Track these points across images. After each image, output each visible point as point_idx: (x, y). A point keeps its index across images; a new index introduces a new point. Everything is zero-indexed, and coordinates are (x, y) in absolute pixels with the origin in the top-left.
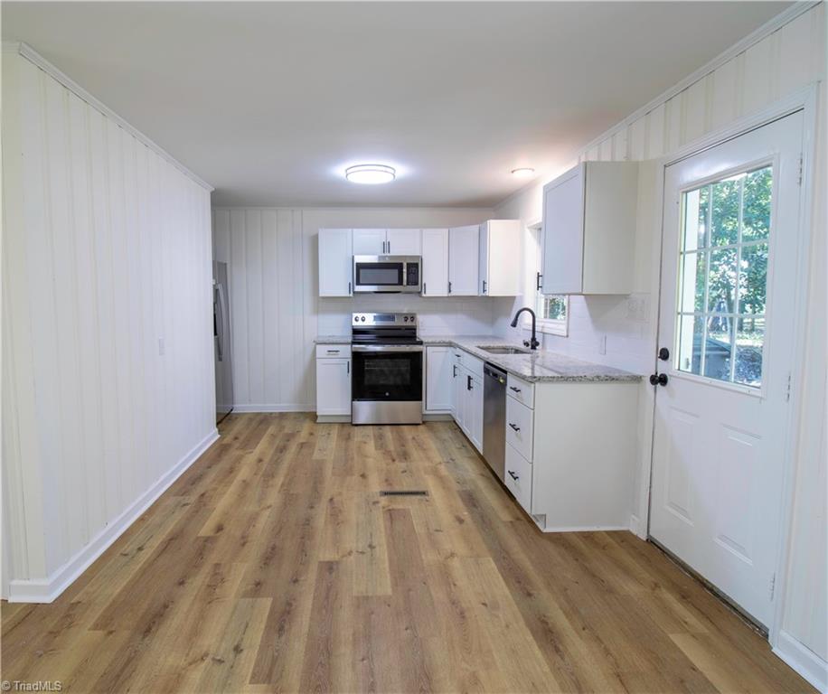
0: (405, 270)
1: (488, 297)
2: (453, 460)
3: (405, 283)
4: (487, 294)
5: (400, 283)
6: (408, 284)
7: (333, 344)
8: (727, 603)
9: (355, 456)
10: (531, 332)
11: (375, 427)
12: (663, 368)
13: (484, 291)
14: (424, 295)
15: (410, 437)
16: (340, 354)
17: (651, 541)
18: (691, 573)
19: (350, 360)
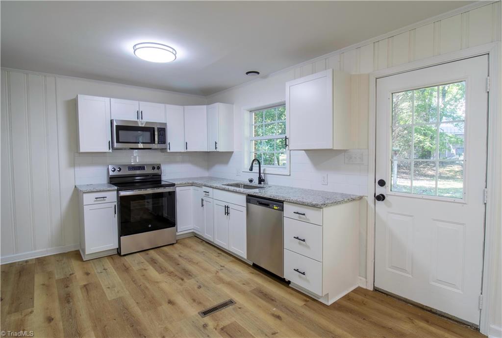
0: (156, 133)
1: (218, 152)
2: (224, 267)
3: (156, 142)
4: (218, 150)
5: (153, 141)
6: (158, 143)
7: (100, 191)
8: (443, 316)
9: (148, 285)
10: (258, 174)
11: (141, 253)
12: (380, 190)
13: (216, 148)
14: (168, 151)
15: (176, 256)
16: (107, 200)
17: (376, 290)
18: (412, 304)
19: (116, 204)
